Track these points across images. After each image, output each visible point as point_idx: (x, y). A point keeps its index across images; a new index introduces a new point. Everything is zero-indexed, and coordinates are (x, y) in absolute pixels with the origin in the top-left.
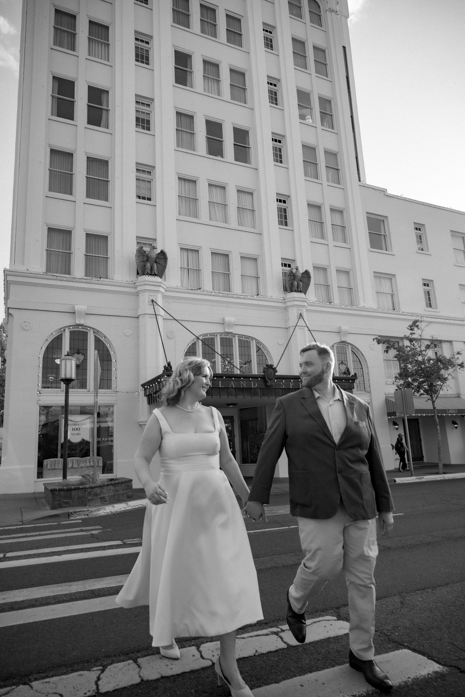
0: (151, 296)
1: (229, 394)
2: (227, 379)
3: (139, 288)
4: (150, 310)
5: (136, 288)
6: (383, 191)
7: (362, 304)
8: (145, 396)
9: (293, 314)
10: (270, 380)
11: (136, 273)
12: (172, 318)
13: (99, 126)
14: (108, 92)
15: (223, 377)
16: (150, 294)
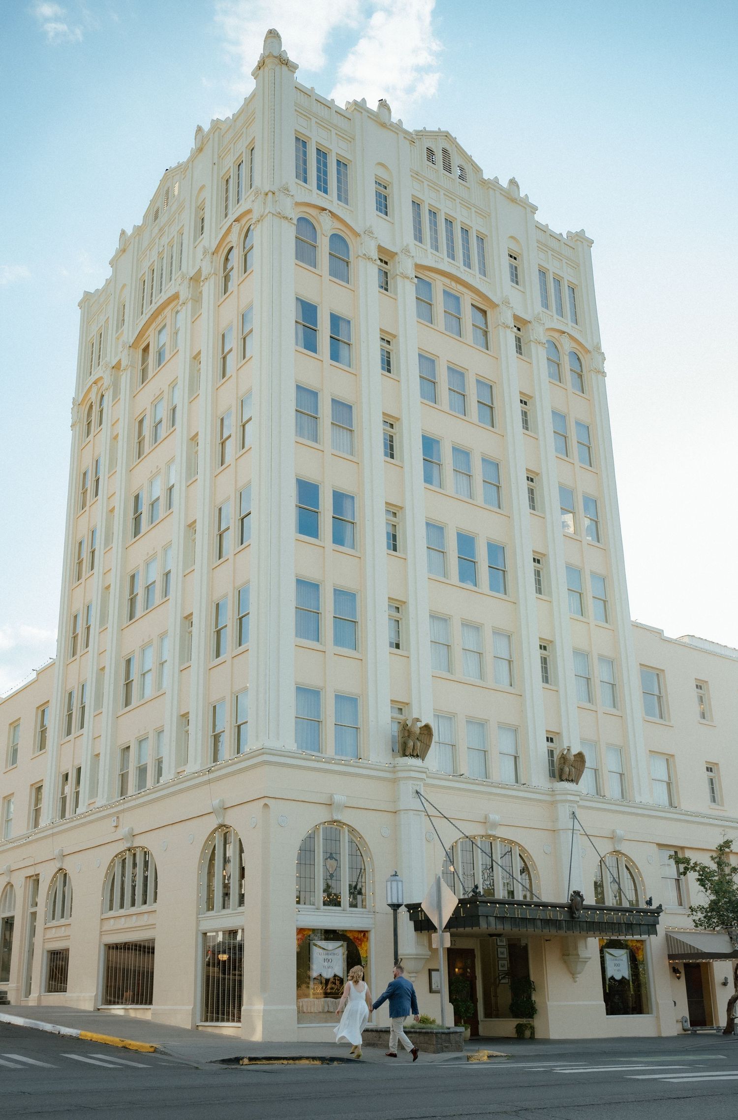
0: (414, 785)
1: (535, 926)
2: (535, 908)
3: (401, 775)
4: (416, 804)
5: (394, 772)
6: (659, 633)
7: (638, 800)
8: (410, 920)
9: (564, 812)
10: (577, 910)
11: (391, 751)
12: (442, 816)
13: (343, 545)
14: (353, 498)
15: (531, 906)
16: (415, 782)
